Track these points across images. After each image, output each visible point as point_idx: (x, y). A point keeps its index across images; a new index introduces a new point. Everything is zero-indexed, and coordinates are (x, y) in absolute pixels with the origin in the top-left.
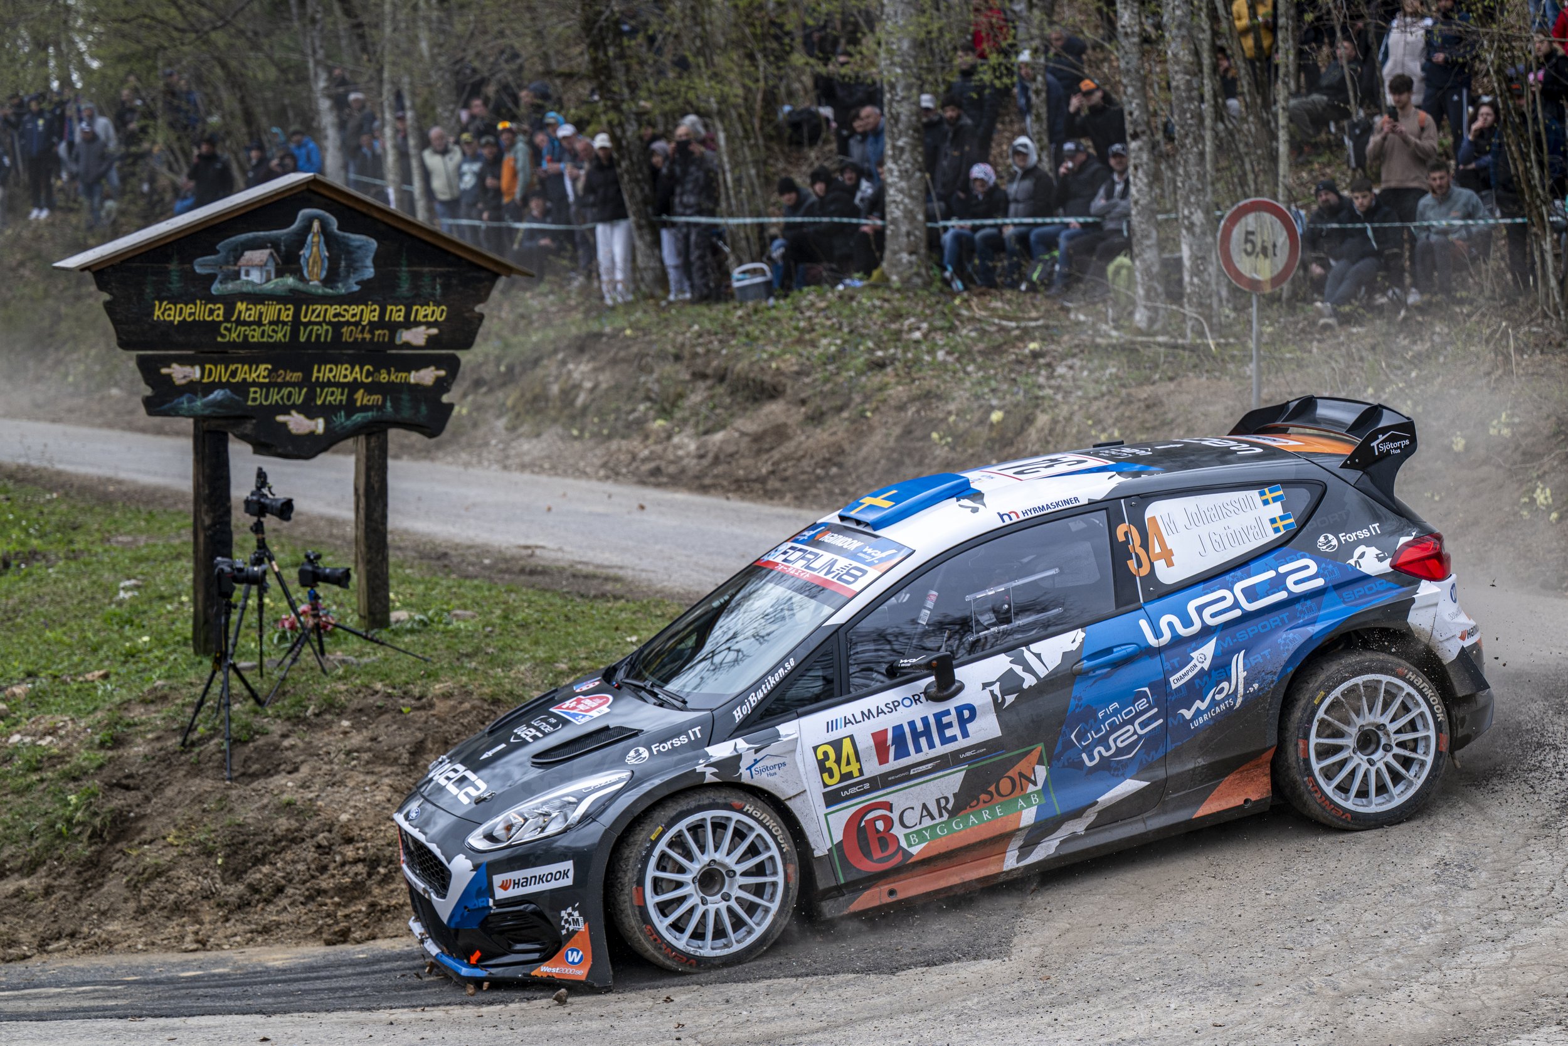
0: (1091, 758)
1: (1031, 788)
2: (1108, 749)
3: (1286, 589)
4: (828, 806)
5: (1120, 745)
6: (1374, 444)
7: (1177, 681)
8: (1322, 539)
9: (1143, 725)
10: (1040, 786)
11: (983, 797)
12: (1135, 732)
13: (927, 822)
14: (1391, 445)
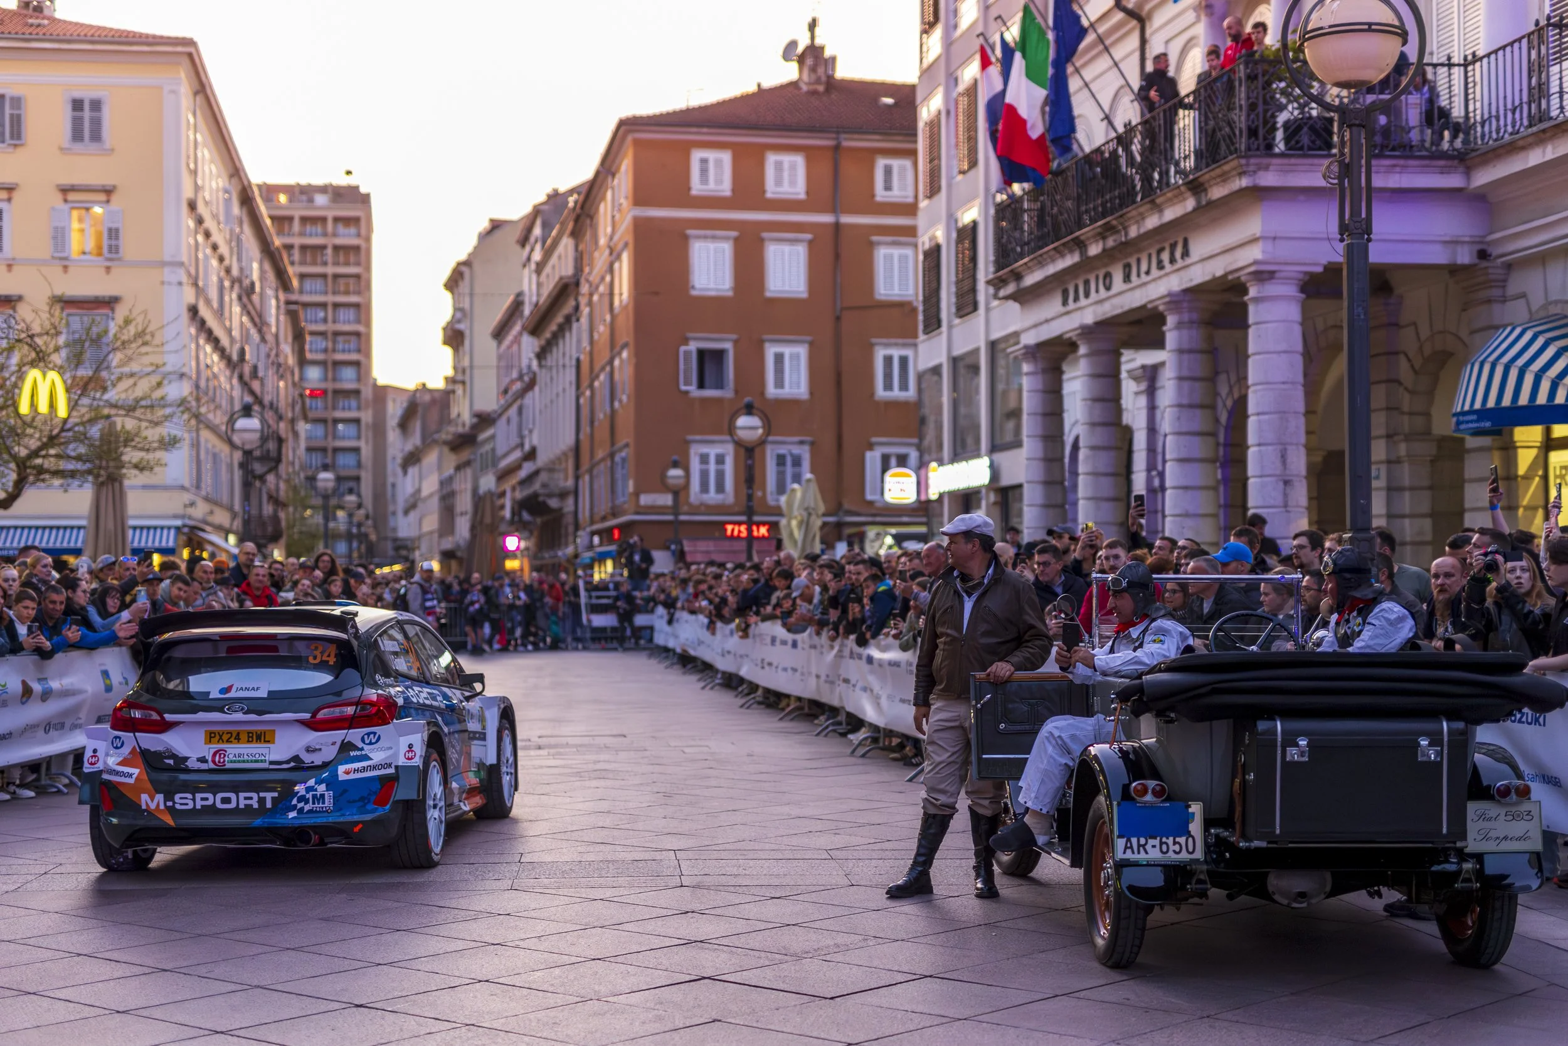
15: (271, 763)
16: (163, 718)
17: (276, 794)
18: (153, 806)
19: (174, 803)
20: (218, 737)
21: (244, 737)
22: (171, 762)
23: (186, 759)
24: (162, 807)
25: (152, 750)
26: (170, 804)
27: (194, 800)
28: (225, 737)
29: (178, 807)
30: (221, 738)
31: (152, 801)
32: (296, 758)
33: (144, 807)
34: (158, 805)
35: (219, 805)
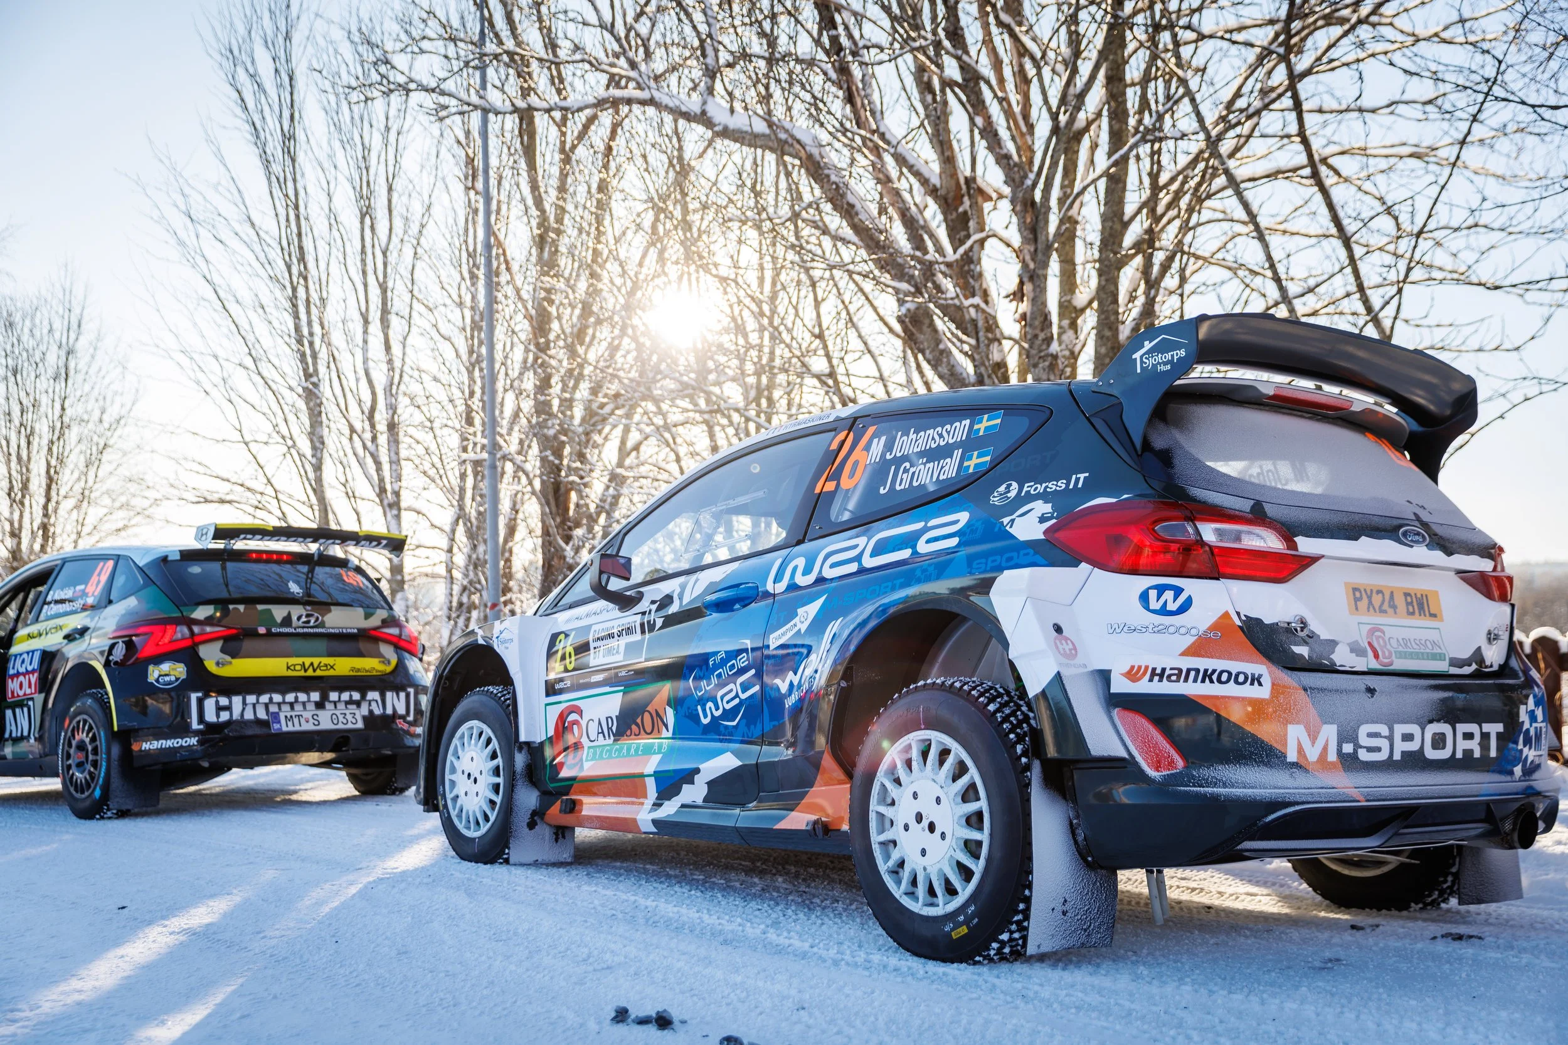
0: (705, 716)
1: (665, 733)
2: (717, 709)
3: (914, 547)
4: (548, 694)
5: (728, 707)
6: (1137, 356)
7: (776, 640)
8: (1002, 489)
9: (745, 687)
10: (670, 734)
11: (634, 727)
12: (737, 696)
13: (601, 741)
14: (1160, 358)
15: (1455, 663)
16: (1293, 546)
17: (1499, 727)
18: (1313, 754)
19: (1357, 746)
20: (1365, 601)
21: (1400, 601)
22: (1302, 650)
23: (1333, 643)
24: (1332, 757)
25: (1267, 621)
26: (1348, 748)
27: (1391, 738)
28: (1377, 600)
29: (1363, 755)
30: (1370, 603)
31: (1313, 738)
32: (1478, 654)
33: (1292, 757)
34: (1325, 749)
35: (1431, 754)
